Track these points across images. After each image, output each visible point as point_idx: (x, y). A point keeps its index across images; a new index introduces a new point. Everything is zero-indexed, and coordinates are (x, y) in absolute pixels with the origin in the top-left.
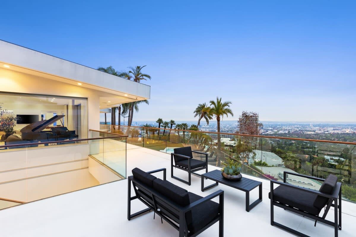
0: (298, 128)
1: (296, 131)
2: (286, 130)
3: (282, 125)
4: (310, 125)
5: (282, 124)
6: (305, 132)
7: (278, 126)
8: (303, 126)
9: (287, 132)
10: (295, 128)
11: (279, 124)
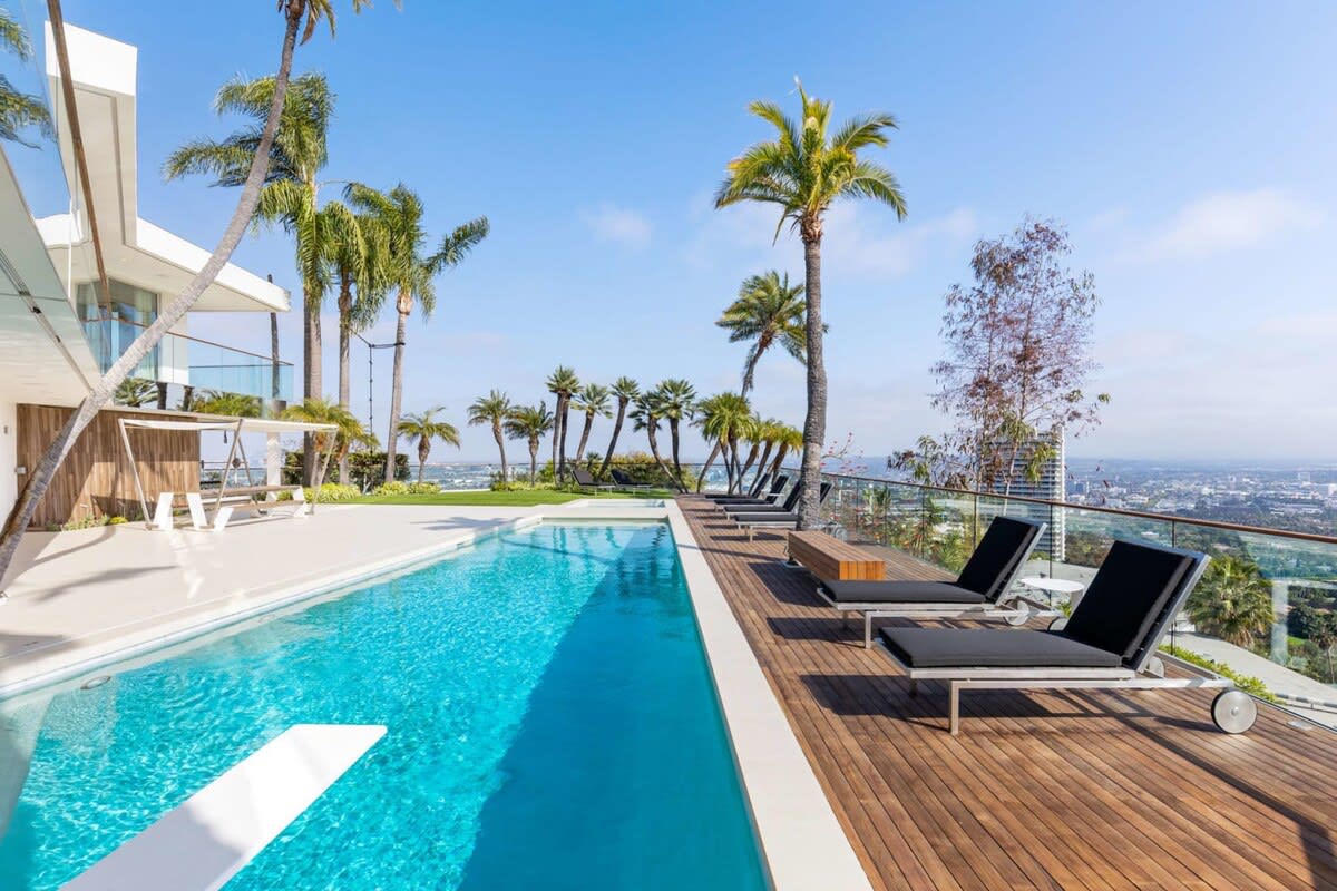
0: (1240, 487)
1: (1234, 501)
2: (1188, 495)
3: (1170, 474)
4: (1299, 475)
5: (1169, 472)
6: (1276, 504)
7: (1151, 482)
8: (1266, 477)
9: (1193, 506)
10: (1229, 488)
11: (1157, 472)
